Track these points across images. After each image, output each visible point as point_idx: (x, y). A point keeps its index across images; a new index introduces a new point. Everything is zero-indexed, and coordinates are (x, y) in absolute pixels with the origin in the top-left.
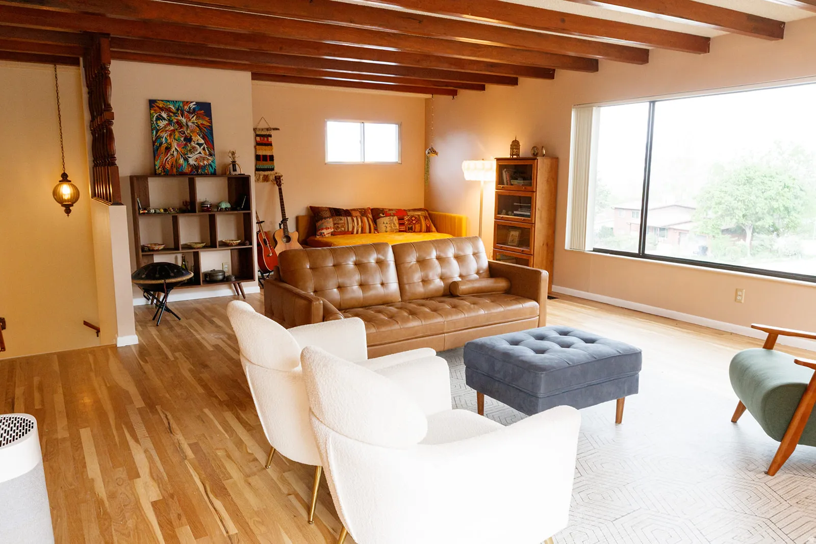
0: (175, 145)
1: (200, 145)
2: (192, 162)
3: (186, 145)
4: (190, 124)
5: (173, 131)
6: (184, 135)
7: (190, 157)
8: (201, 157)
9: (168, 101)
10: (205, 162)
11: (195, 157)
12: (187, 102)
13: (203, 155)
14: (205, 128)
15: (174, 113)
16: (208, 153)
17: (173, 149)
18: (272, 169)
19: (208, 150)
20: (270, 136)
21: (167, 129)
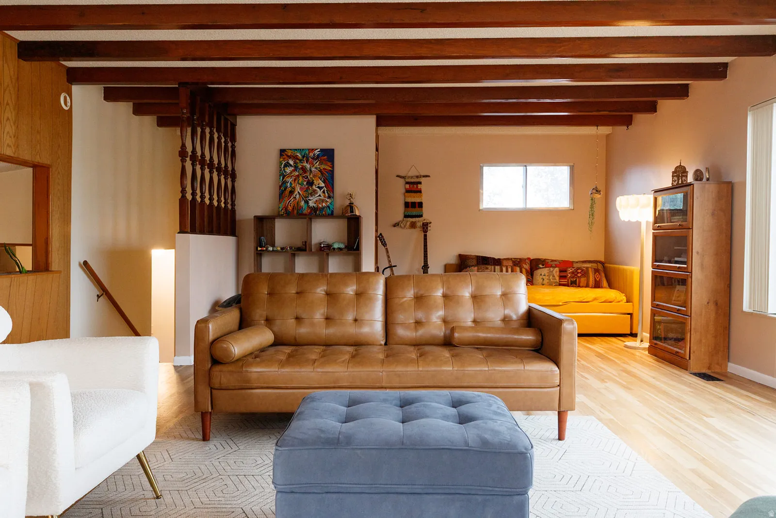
0: (298, 189)
1: (320, 188)
2: (311, 204)
3: (308, 188)
4: (313, 169)
5: (298, 176)
6: (307, 179)
7: (310, 200)
8: (320, 199)
9: (296, 150)
10: (324, 204)
11: (315, 200)
12: (313, 149)
13: (322, 197)
14: (327, 172)
15: (300, 160)
16: (327, 196)
17: (296, 192)
18: (421, 216)
19: (327, 193)
20: (420, 183)
21: (293, 174)
